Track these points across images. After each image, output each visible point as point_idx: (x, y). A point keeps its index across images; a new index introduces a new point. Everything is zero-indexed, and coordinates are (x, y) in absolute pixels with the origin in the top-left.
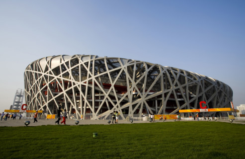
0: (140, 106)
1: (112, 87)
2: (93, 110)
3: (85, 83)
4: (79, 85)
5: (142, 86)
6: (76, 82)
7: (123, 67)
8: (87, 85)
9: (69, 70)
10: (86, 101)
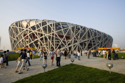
0: (77, 46)
1: (64, 37)
2: (54, 48)
3: (51, 34)
4: (47, 36)
5: (78, 37)
6: (45, 34)
7: (70, 27)
8: (51, 36)
9: (41, 28)
10: (51, 43)
